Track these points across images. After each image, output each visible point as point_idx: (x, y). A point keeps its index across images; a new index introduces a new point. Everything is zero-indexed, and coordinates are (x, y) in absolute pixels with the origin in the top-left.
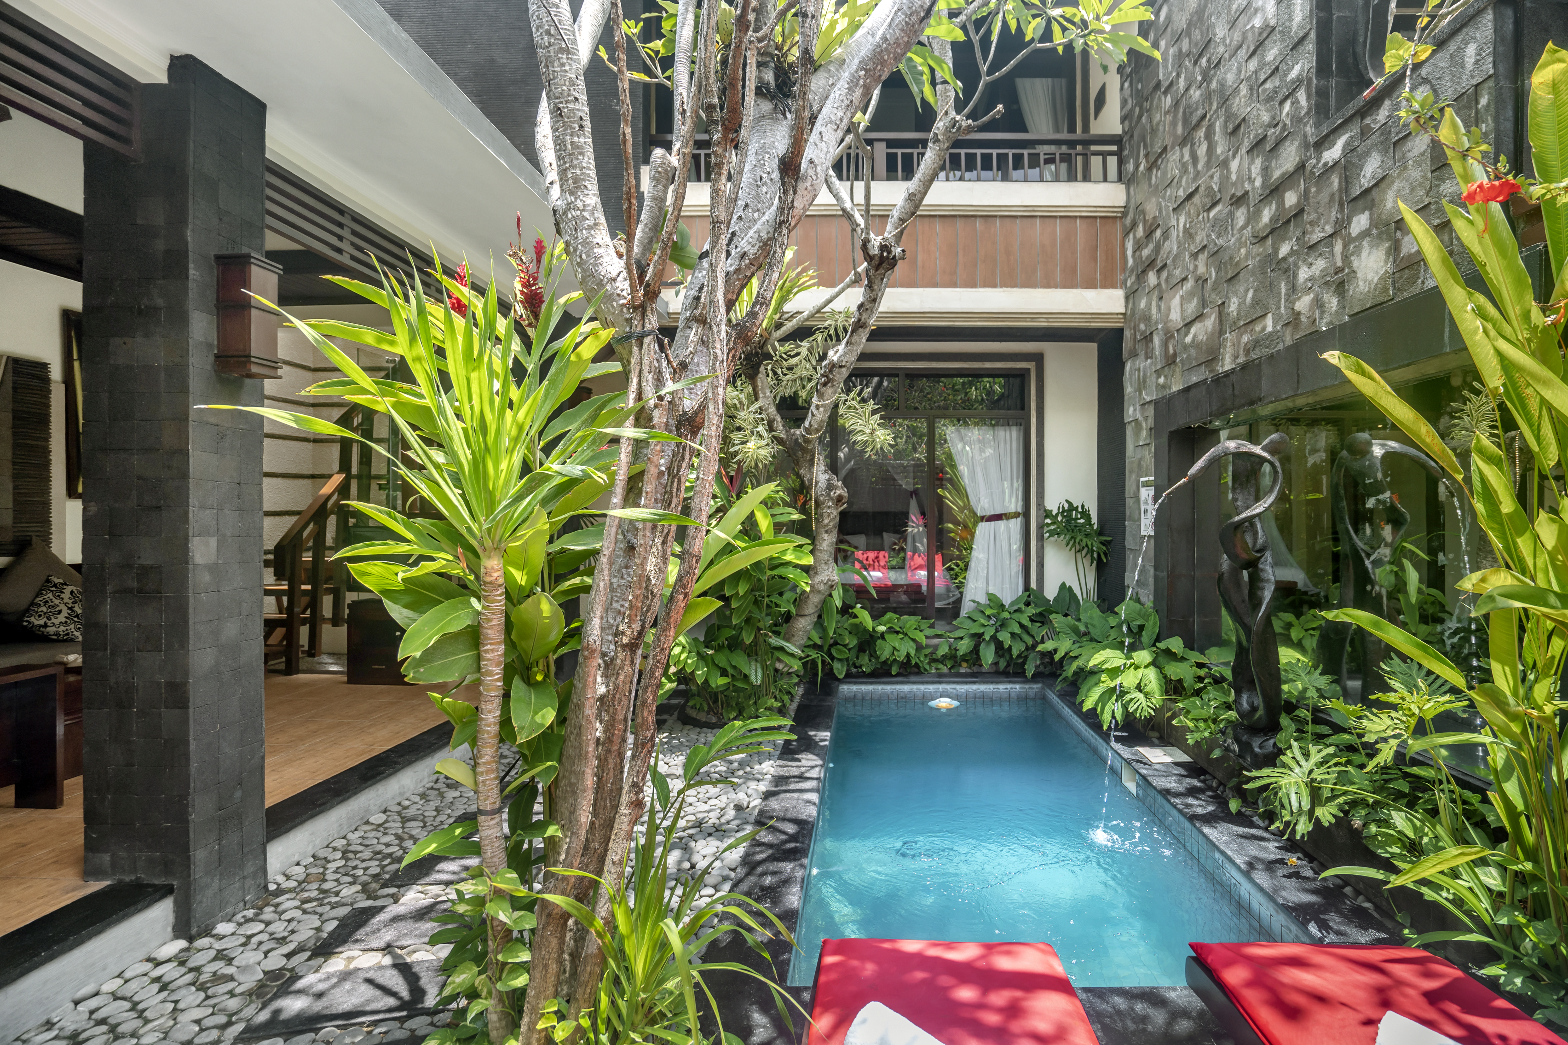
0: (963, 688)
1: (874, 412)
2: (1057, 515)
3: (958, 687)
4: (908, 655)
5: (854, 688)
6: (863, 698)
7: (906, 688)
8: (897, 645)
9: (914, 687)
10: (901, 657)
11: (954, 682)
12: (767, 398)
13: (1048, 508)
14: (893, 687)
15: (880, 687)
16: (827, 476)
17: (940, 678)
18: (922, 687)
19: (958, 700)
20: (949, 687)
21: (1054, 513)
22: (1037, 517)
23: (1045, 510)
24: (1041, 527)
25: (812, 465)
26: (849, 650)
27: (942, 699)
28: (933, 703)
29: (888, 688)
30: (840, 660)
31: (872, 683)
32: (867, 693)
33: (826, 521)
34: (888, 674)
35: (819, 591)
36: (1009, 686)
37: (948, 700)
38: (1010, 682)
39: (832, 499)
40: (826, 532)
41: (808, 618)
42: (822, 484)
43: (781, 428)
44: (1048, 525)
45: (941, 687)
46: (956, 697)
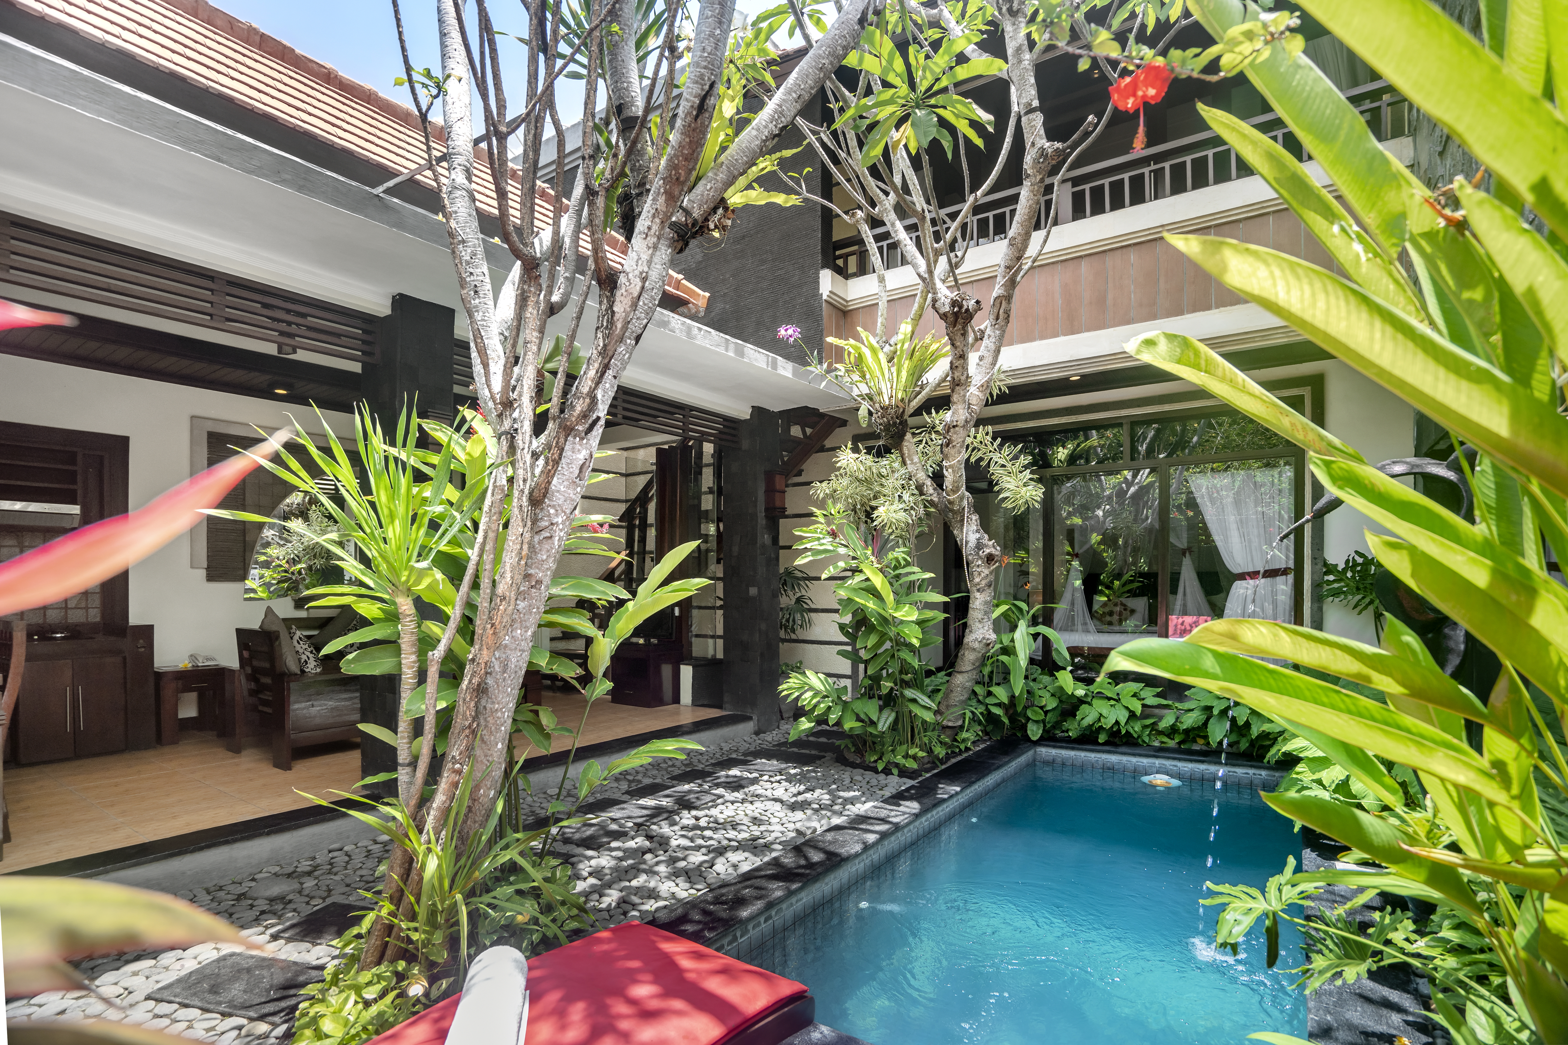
0: (1187, 767)
1: (1026, 467)
2: (1345, 570)
3: (1180, 764)
4: (1117, 723)
5: (1054, 752)
6: (1063, 764)
7: (1113, 759)
8: (1104, 713)
9: (1125, 759)
10: (1108, 723)
11: (1174, 759)
12: (916, 463)
13: (1331, 560)
14: (1099, 755)
15: (1083, 754)
16: (978, 535)
17: (1161, 752)
18: (1134, 760)
19: (1180, 779)
20: (1168, 763)
21: (1340, 568)
22: (1313, 573)
23: (1325, 564)
24: (1317, 586)
25: (963, 525)
26: (1046, 713)
27: (1158, 776)
28: (1146, 779)
29: (1092, 756)
30: (1037, 722)
31: (1073, 749)
32: (1068, 759)
33: (977, 580)
34: (1095, 742)
35: (974, 649)
36: (1251, 771)
37: (1166, 777)
38: (1252, 766)
39: (981, 558)
40: (978, 590)
41: (965, 675)
42: (972, 542)
43: (931, 491)
44: (1329, 582)
45: (1157, 762)
46: (1178, 776)
